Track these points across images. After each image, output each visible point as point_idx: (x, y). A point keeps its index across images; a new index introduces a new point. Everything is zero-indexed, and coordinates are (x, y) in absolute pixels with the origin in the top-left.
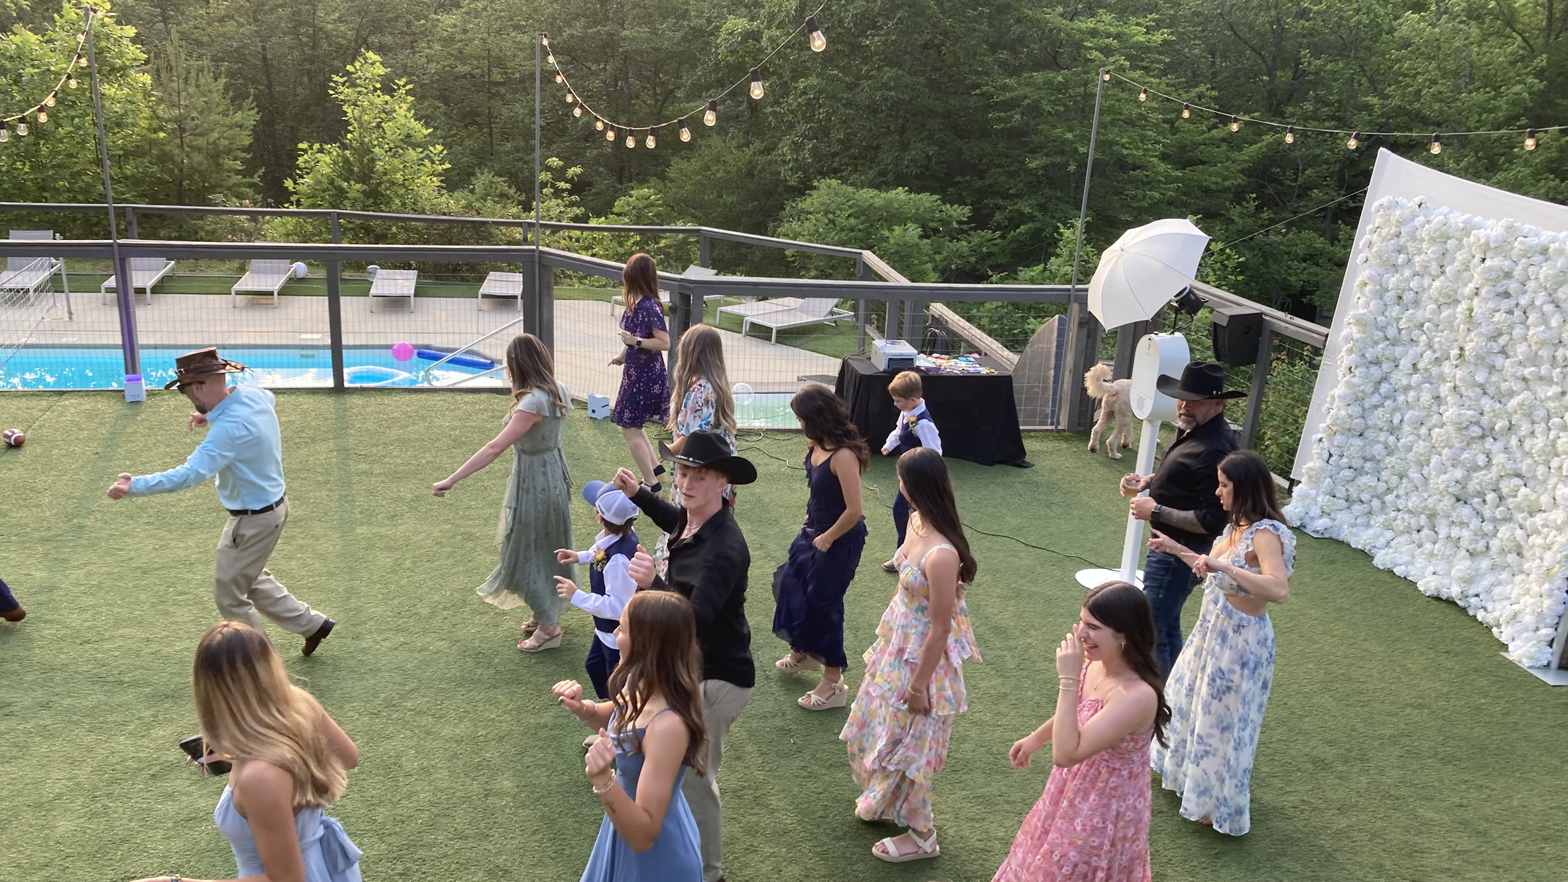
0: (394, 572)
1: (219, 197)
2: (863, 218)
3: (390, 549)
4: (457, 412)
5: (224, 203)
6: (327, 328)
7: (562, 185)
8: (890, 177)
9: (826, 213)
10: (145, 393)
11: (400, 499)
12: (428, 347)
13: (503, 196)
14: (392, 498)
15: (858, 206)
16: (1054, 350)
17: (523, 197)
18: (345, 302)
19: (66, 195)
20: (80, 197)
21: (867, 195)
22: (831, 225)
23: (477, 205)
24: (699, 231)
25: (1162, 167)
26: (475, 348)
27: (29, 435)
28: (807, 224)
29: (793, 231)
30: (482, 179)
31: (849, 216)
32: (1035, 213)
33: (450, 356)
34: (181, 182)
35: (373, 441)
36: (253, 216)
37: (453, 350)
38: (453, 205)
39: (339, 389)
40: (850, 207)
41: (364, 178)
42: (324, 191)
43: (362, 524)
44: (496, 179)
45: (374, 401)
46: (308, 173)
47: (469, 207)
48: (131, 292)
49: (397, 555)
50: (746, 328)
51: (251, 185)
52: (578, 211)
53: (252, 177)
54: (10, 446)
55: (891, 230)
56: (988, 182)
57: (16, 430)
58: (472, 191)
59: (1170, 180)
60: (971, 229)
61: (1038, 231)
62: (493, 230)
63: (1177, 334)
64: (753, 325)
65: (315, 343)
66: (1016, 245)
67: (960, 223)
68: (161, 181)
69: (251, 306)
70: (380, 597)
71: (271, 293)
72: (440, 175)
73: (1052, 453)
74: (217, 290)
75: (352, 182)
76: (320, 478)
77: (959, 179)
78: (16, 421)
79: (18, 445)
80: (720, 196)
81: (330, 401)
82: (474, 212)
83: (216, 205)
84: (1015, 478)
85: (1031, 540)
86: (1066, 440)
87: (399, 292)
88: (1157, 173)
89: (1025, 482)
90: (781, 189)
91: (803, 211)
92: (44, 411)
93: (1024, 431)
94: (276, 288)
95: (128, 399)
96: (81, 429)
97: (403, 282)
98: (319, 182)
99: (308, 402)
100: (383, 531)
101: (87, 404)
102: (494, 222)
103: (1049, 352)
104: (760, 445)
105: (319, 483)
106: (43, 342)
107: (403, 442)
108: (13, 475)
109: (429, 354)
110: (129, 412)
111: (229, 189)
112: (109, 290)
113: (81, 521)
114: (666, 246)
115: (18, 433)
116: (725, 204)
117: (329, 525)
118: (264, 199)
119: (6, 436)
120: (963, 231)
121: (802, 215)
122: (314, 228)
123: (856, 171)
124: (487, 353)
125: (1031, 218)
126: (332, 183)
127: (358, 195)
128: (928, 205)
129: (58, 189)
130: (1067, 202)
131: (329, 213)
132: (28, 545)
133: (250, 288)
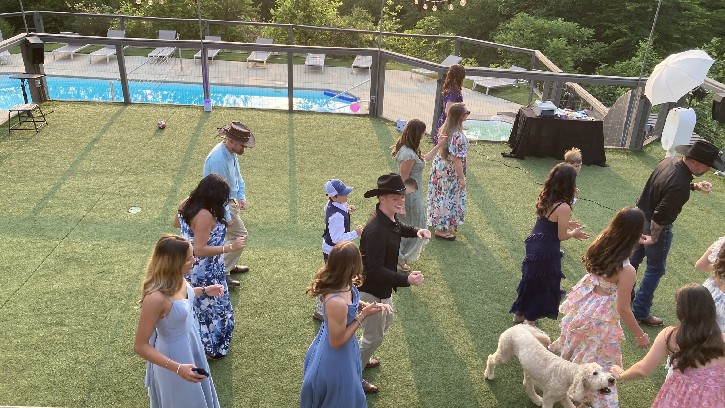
0: (311, 195)
1: (242, 17)
2: (537, 34)
3: (309, 185)
4: (340, 124)
5: (244, 20)
6: (287, 79)
7: (393, 14)
8: (553, 12)
9: (520, 30)
10: (212, 108)
11: (314, 163)
12: (329, 90)
13: (366, 19)
14: (311, 162)
15: (536, 27)
16: (627, 108)
17: (374, 20)
18: (295, 67)
19: (181, 14)
20: (186, 16)
21: (542, 22)
22: (521, 37)
23: (353, 23)
24: (455, 38)
25: (700, 10)
26: (349, 92)
27: (167, 124)
28: (509, 35)
29: (502, 38)
30: (357, 10)
31: (531, 33)
32: (628, 32)
33: (339, 95)
34: (227, 10)
35: (304, 136)
36: (257, 26)
37: (340, 92)
38: (342, 22)
39: (291, 111)
40: (532, 28)
41: (304, 9)
42: (287, 15)
43: (298, 172)
44: (363, 10)
45: (305, 117)
46: (280, 6)
47: (349, 24)
48: (207, 59)
49: (312, 188)
50: (474, 86)
51: (256, 11)
52: (399, 26)
53: (256, 7)
54: (160, 128)
55: (552, 41)
56: (604, 15)
57: (162, 122)
58: (352, 16)
59: (703, 16)
60: (593, 41)
61: (628, 42)
62: (360, 36)
63: (691, 109)
64: (478, 86)
65: (282, 86)
66: (615, 49)
67: (588, 38)
68: (219, 9)
69: (254, 67)
70: (305, 205)
71: (263, 62)
72: (338, 8)
73: (619, 160)
74: (241, 59)
75: (299, 11)
76: (282, 151)
77: (589, 13)
78: (162, 117)
79: (162, 128)
80: (468, 19)
81: (286, 116)
82: (352, 27)
83: (241, 20)
84: (599, 171)
85: (603, 203)
86: (627, 154)
87: (318, 64)
88: (697, 13)
89: (603, 174)
90: (497, 16)
91: (507, 28)
92: (173, 113)
93: (607, 148)
94: (265, 60)
95: (205, 110)
96: (187, 122)
97: (319, 59)
98: (285, 11)
99: (278, 116)
100: (307, 176)
101: (189, 111)
102: (361, 32)
103: (624, 108)
104: (475, 148)
105: (281, 153)
106: (172, 80)
107: (317, 137)
108: (161, 141)
109: (329, 94)
110: (205, 116)
111: (246, 12)
112: (197, 58)
113: (187, 162)
114: (440, 44)
115: (163, 123)
116: (470, 23)
117: (285, 172)
118: (261, 17)
119: (159, 124)
120: (589, 42)
121: (507, 31)
122: (282, 32)
123: (536, 8)
124: (355, 95)
125: (625, 35)
126: (290, 11)
127: (301, 17)
128: (572, 28)
129: (178, 11)
130: (645, 27)
131: (289, 26)
132: (167, 171)
133: (255, 59)
